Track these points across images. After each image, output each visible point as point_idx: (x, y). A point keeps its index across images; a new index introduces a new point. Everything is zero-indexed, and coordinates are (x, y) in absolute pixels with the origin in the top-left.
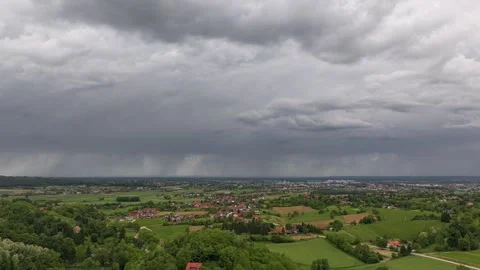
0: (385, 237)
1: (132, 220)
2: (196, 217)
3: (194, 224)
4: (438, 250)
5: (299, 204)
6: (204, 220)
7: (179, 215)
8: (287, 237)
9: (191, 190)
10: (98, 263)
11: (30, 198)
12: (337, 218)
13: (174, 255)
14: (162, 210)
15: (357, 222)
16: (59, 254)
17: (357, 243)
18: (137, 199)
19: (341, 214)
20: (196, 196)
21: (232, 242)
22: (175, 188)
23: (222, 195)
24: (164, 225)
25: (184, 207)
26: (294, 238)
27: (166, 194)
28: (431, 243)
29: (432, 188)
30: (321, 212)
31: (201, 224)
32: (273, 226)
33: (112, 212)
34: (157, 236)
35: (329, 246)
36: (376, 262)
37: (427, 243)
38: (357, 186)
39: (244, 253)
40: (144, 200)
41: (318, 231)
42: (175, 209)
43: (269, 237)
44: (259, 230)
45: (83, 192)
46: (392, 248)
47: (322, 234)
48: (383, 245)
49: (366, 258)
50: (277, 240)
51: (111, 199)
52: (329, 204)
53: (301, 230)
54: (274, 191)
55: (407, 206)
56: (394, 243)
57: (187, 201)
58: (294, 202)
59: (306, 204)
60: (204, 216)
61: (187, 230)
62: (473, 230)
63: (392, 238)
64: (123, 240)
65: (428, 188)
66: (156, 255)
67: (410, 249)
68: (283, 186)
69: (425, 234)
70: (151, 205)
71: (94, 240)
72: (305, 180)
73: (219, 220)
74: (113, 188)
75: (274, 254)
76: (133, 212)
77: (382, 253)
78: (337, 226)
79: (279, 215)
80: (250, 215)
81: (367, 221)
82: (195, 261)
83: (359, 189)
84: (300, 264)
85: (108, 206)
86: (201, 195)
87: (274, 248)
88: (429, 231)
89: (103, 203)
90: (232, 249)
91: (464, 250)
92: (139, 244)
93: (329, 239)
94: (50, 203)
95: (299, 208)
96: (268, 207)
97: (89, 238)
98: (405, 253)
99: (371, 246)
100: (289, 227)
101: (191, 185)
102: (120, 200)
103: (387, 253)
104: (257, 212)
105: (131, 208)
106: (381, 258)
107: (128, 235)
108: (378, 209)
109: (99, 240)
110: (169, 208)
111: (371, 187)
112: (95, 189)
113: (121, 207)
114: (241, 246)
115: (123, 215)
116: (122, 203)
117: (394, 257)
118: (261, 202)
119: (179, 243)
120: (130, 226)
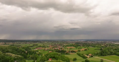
0: (88, 53)
1: (36, 49)
2: (50, 49)
3: (50, 50)
4: (99, 56)
5: (72, 46)
6: (52, 50)
7: (46, 48)
8: (69, 53)
9: (49, 43)
10: (31, 59)
11: (14, 45)
12: (80, 49)
13: (46, 57)
14: (43, 47)
15: (83, 50)
16: (24, 57)
17: (83, 54)
18: (37, 45)
19: (81, 48)
20: (50, 44)
21: (57, 55)
22: (45, 42)
23: (55, 44)
24: (44, 51)
25: (48, 47)
26: (70, 53)
27: (44, 44)
28: (97, 54)
29: (102, 42)
30: (76, 48)
31: (51, 50)
32: (66, 51)
33: (32, 48)
34: (42, 53)
35: (77, 55)
36: (86, 58)
37: (97, 55)
38: (85, 42)
39: (60, 57)
40: (39, 45)
41: (75, 52)
42: (46, 47)
43: (65, 53)
44: (63, 52)
45: (25, 43)
46: (89, 56)
47: (76, 53)
48: (88, 55)
49: (84, 57)
50: (67, 54)
51: (31, 45)
52: (78, 46)
53: (72, 52)
54: (67, 43)
55: (95, 47)
56: (90, 55)
57: (48, 45)
58: (71, 46)
59: (73, 46)
60: (52, 49)
61: (48, 52)
62: (106, 52)
63: (90, 54)
64: (36, 54)
65: (101, 42)
66: (43, 57)
67: (93, 56)
68: (69, 42)
69: (96, 53)
70: (40, 46)
71: (30, 54)
72: (74, 40)
73: (55, 50)
74: (32, 42)
75: (66, 57)
76: (37, 48)
77: (87, 56)
78: (79, 51)
79: (68, 49)
80: (62, 49)
81: (85, 50)
82: (50, 58)
83: (86, 43)
84: (71, 59)
85: (31, 46)
86: (51, 44)
87: (66, 56)
88: (97, 52)
89: (30, 46)
90: (58, 56)
91: (104, 56)
92: (39, 55)
93: (77, 54)
94: (19, 46)
95: (72, 47)
96: (65, 47)
97: (29, 54)
98: (92, 56)
99: (85, 55)
100: (69, 51)
101: (49, 41)
102: (33, 45)
103: (88, 57)
104: (63, 48)
105: (36, 47)
106: (87, 57)
107: (36, 53)
108: (88, 47)
109: (31, 54)
110: (44, 47)
111: (88, 42)
112: (28, 43)
113: (34, 47)
114: (59, 55)
115: (35, 49)
116: (34, 46)
117: (90, 57)
118: (64, 46)
119: (47, 55)
120: (36, 51)
